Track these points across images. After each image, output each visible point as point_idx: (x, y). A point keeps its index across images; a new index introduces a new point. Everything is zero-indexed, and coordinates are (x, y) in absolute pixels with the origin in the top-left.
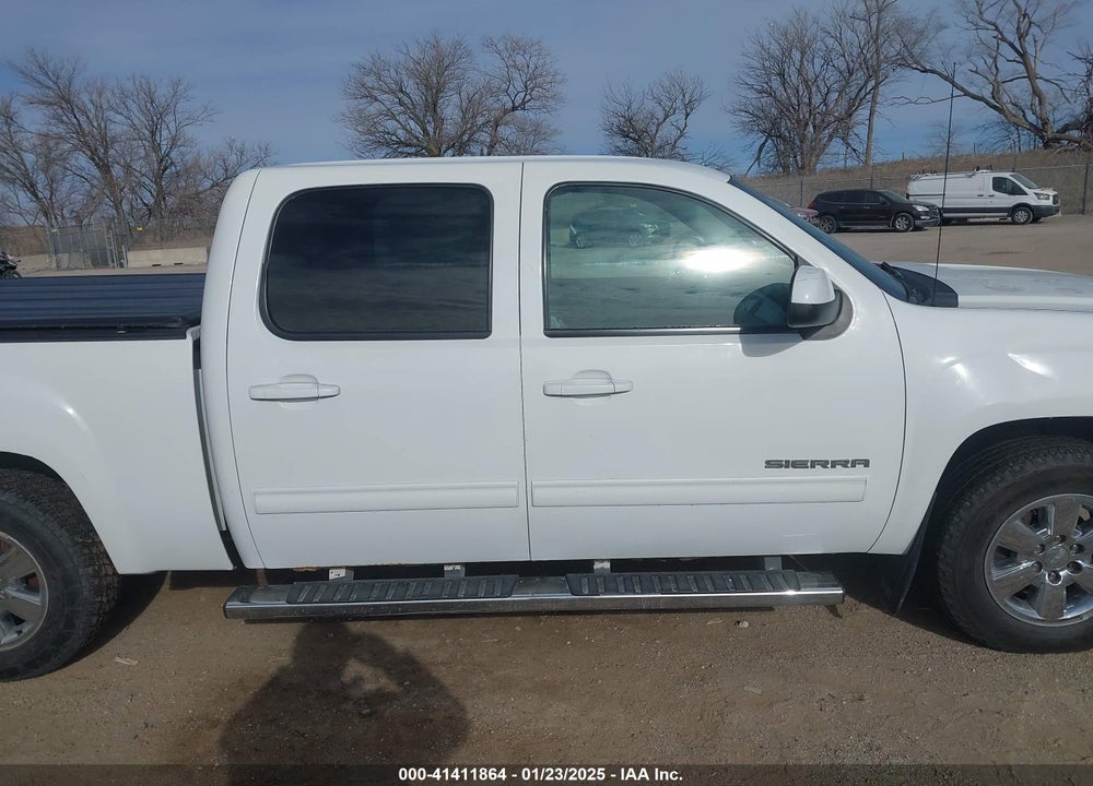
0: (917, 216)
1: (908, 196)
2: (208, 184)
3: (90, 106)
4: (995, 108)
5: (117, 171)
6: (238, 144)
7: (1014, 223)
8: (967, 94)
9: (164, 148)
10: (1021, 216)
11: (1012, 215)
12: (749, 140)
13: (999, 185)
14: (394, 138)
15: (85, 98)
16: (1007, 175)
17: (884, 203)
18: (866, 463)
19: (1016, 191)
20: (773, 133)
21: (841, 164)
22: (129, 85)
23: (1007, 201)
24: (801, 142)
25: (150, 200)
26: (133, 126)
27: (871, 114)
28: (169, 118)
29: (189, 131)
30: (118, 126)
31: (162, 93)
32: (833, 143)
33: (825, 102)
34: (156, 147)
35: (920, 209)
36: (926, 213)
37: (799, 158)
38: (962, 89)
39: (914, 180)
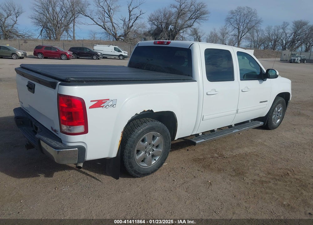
0: (99, 56)
1: (94, 50)
4: (104, 28)
7: (120, 59)
8: (97, 24)
10: (121, 57)
11: (119, 57)
12: (37, 28)
13: (115, 49)
16: (117, 47)
17: (90, 52)
19: (119, 51)
20: (45, 26)
21: (66, 39)
23: (118, 54)
24: (55, 31)
27: (74, 26)
32: (64, 32)
33: (60, 20)
35: (99, 54)
36: (101, 55)
37: (54, 35)
38: (96, 23)
39: (95, 46)
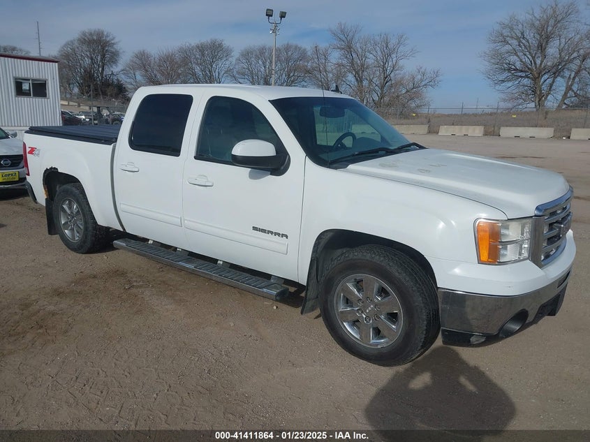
2: (404, 91)
3: (360, 50)
5: (365, 83)
6: (423, 70)
9: (388, 71)
14: (513, 67)
15: (358, 45)
18: (287, 237)
22: (377, 38)
25: (376, 98)
26: (377, 60)
28: (394, 56)
29: (401, 63)
30: (371, 60)
31: (393, 42)
34: (385, 70)
